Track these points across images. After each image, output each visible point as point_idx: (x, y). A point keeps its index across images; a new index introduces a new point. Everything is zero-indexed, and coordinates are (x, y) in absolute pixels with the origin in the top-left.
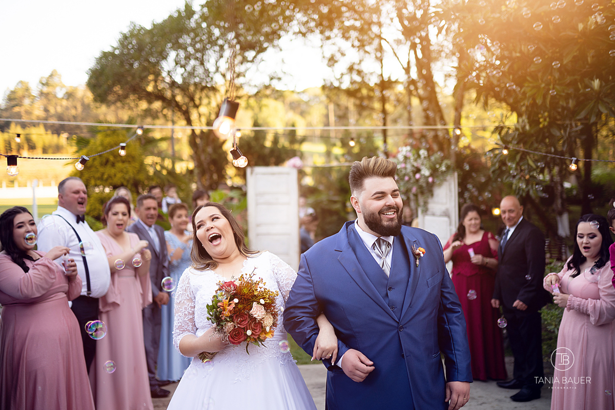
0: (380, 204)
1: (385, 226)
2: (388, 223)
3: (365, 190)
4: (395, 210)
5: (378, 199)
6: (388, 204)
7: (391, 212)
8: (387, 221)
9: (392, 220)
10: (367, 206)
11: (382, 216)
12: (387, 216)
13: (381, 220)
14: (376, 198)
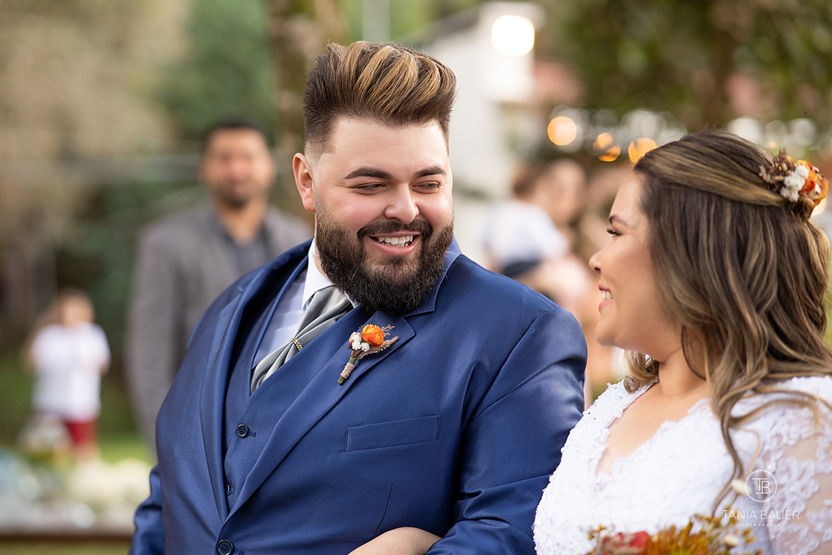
0: (367, 207)
1: (371, 276)
2: (381, 268)
3: (331, 151)
4: (418, 233)
5: (363, 189)
6: (390, 212)
7: (398, 237)
8: (381, 263)
9: (397, 261)
10: (329, 204)
11: (369, 245)
12: (382, 246)
13: (362, 256)
14: (360, 186)
